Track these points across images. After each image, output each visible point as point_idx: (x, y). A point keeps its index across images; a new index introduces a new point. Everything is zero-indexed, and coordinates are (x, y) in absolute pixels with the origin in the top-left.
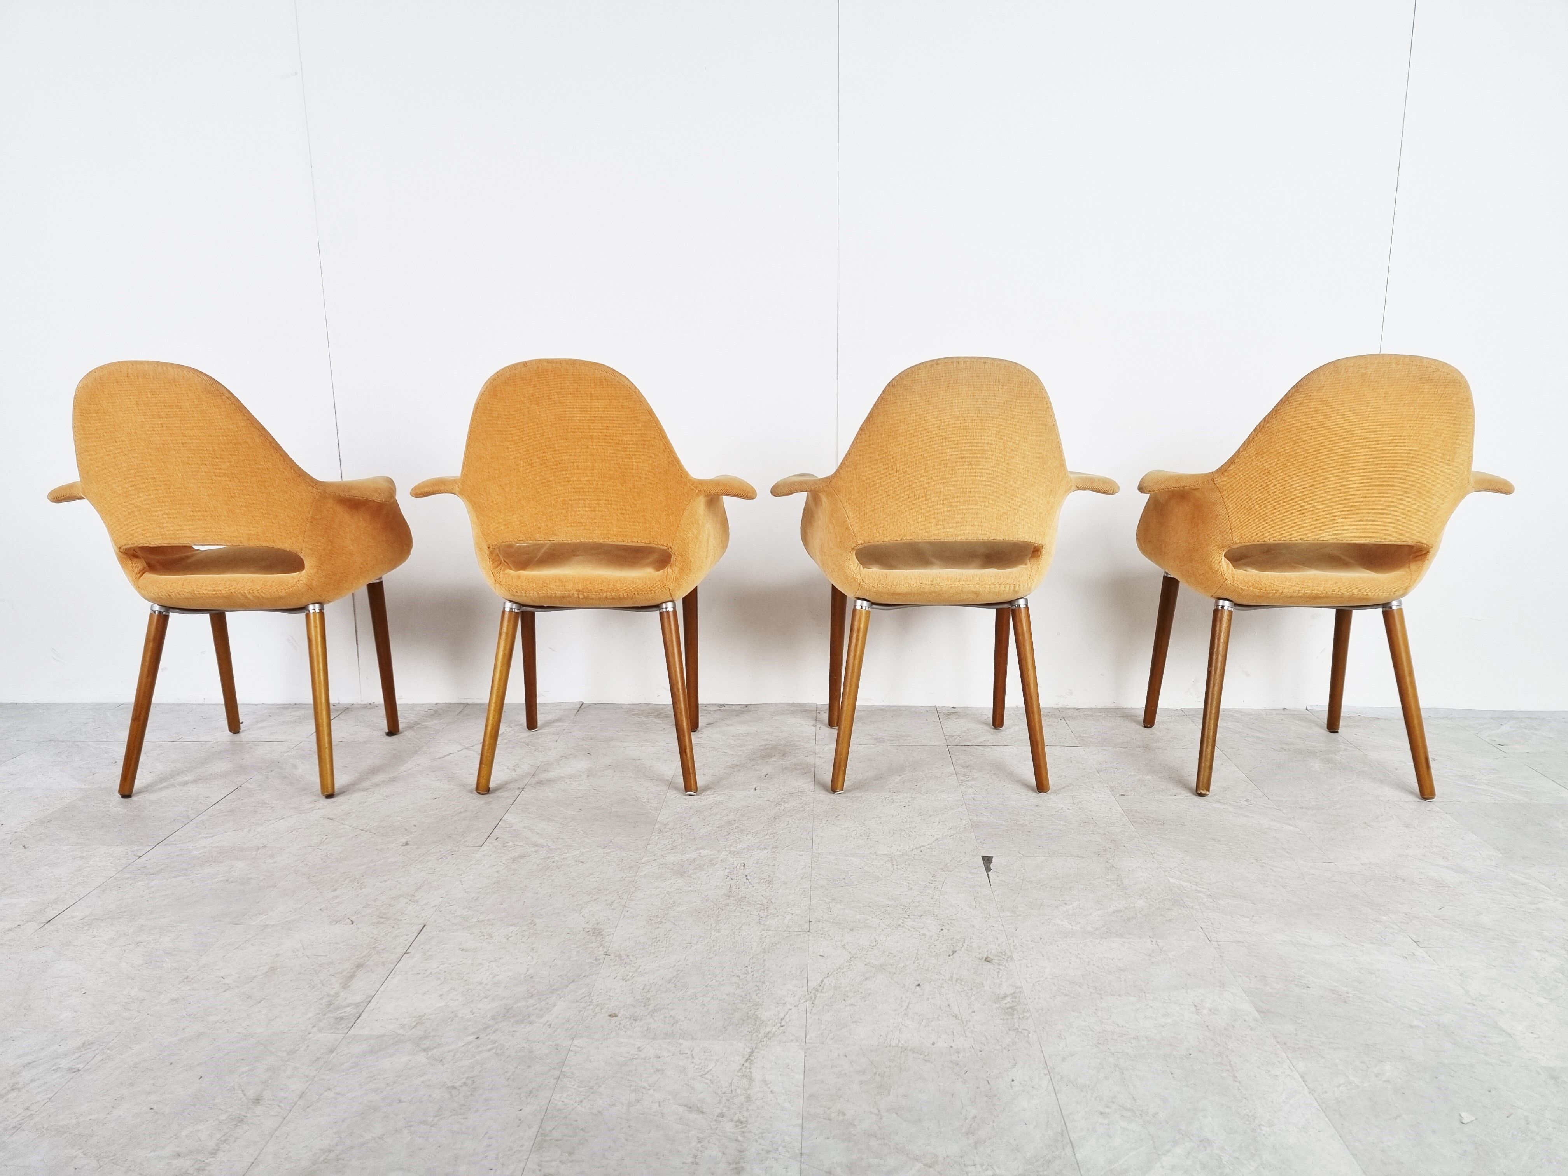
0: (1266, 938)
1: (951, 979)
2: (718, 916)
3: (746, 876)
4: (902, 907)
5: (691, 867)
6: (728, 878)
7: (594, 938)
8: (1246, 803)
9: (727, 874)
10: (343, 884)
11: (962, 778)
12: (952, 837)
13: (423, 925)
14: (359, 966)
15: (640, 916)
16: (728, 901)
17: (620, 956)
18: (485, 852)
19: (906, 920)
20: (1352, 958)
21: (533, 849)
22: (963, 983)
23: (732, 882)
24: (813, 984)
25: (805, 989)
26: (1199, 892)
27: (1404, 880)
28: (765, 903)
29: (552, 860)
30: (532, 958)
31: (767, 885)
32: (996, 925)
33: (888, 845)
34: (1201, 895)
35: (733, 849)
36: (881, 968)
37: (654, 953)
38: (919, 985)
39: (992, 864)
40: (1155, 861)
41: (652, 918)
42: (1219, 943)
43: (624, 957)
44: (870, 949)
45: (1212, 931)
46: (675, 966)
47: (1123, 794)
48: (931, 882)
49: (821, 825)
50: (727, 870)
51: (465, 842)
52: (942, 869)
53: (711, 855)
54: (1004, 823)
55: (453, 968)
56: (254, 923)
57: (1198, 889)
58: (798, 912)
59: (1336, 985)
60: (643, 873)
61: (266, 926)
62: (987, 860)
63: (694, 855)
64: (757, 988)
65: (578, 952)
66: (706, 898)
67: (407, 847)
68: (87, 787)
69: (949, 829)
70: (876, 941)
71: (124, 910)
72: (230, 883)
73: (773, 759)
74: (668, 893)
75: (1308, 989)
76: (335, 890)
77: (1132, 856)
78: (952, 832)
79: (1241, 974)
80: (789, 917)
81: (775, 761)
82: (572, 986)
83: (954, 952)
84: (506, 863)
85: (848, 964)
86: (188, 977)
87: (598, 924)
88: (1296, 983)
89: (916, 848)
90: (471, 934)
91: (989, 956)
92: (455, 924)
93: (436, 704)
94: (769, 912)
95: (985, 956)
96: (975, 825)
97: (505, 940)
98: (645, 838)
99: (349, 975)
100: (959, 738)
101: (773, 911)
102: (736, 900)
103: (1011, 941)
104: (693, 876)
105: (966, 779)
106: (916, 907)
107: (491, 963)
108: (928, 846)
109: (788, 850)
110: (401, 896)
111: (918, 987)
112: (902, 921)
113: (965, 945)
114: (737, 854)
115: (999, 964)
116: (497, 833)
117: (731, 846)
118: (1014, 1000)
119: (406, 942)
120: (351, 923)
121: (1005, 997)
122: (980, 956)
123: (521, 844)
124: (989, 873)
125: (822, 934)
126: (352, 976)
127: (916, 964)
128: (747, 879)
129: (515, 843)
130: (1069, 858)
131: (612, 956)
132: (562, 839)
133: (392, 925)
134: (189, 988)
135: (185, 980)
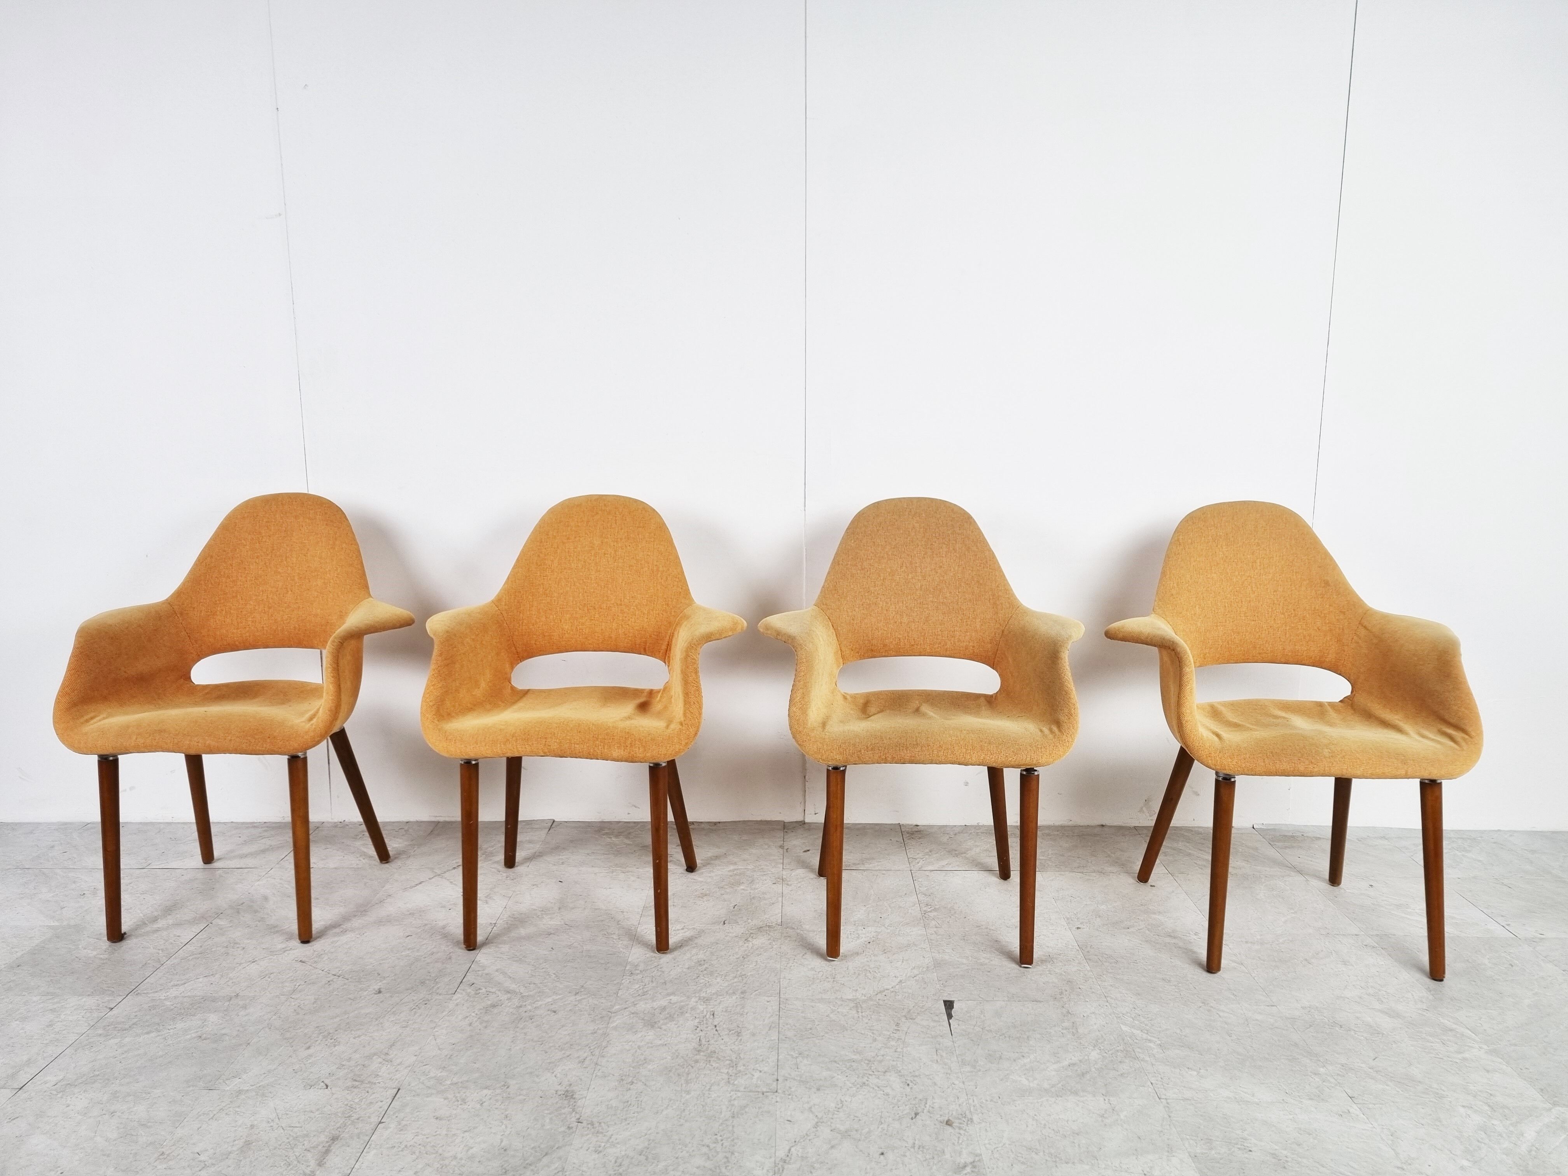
0: (1212, 1095)
1: (913, 1146)
2: (688, 1074)
3: (716, 1026)
4: (866, 1062)
5: (661, 1016)
6: (698, 1029)
7: (566, 1102)
8: (1195, 937)
9: (696, 1024)
10: (317, 1041)
11: (925, 909)
12: (915, 978)
13: (397, 1089)
14: (334, 1139)
15: (612, 1076)
16: (698, 1057)
17: (592, 1124)
18: (458, 1001)
19: (870, 1077)
20: (1291, 1117)
21: (506, 997)
22: (925, 1151)
23: (701, 1034)
24: (781, 1154)
25: (773, 1159)
26: (1150, 1041)
27: (1341, 1027)
28: (734, 1059)
29: (525, 1009)
30: (506, 1127)
31: (736, 1038)
32: (957, 1082)
33: (854, 989)
34: (1152, 1045)
35: (703, 995)
36: (846, 1134)
37: (626, 1120)
38: (882, 1154)
39: (953, 1010)
40: (1107, 1004)
41: (623, 1078)
42: (1169, 1101)
43: (597, 1125)
44: (836, 1112)
45: (1162, 1086)
46: (646, 1135)
47: (1078, 926)
48: (894, 1032)
49: (789, 965)
50: (697, 1020)
51: (438, 988)
52: (905, 1016)
53: (682, 1001)
54: (965, 961)
55: (428, 1140)
56: (228, 1088)
57: (1149, 1037)
58: (766, 1069)
59: (1277, 1147)
60: (615, 1024)
61: (240, 1092)
62: (949, 1005)
63: (664, 1002)
64: (726, 1160)
65: (551, 1119)
66: (677, 1054)
67: (381, 994)
68: (56, 924)
69: (912, 969)
70: (842, 1102)
71: (97, 1073)
72: (203, 1040)
73: (742, 887)
74: (639, 1047)
75: (1250, 1153)
76: (309, 1048)
77: (1087, 1000)
78: (916, 972)
79: (1188, 1137)
80: (757, 1074)
81: (743, 889)
82: (545, 1160)
83: (916, 1114)
84: (479, 1013)
85: (815, 1129)
86: (163, 1153)
87: (571, 1085)
88: (1239, 1146)
89: (881, 992)
90: (445, 1099)
91: (951, 1118)
92: (429, 1088)
93: (407, 822)
94: (739, 1068)
95: (946, 1119)
96: (938, 964)
97: (478, 1106)
98: (615, 982)
99: (324, 1149)
100: (922, 860)
101: (741, 1068)
102: (705, 1056)
103: (971, 1101)
104: (664, 1027)
105: (929, 910)
106: (881, 1062)
107: (467, 1134)
108: (892, 990)
109: (756, 995)
110: (375, 1054)
111: (882, 1157)
112: (866, 1078)
113: (927, 1106)
114: (706, 1000)
115: (960, 1128)
116: (470, 977)
117: (700, 990)
118: (974, 1170)
119: (381, 1110)
120: (325, 1087)
121: (965, 1167)
122: (941, 1119)
123: (493, 990)
124: (950, 1021)
125: (789, 1095)
126: (327, 1152)
127: (880, 1129)
128: (716, 1030)
129: (487, 990)
130: (1027, 1003)
131: (585, 1124)
132: (534, 984)
133: (367, 1089)
134: (165, 1166)
135: (161, 1157)
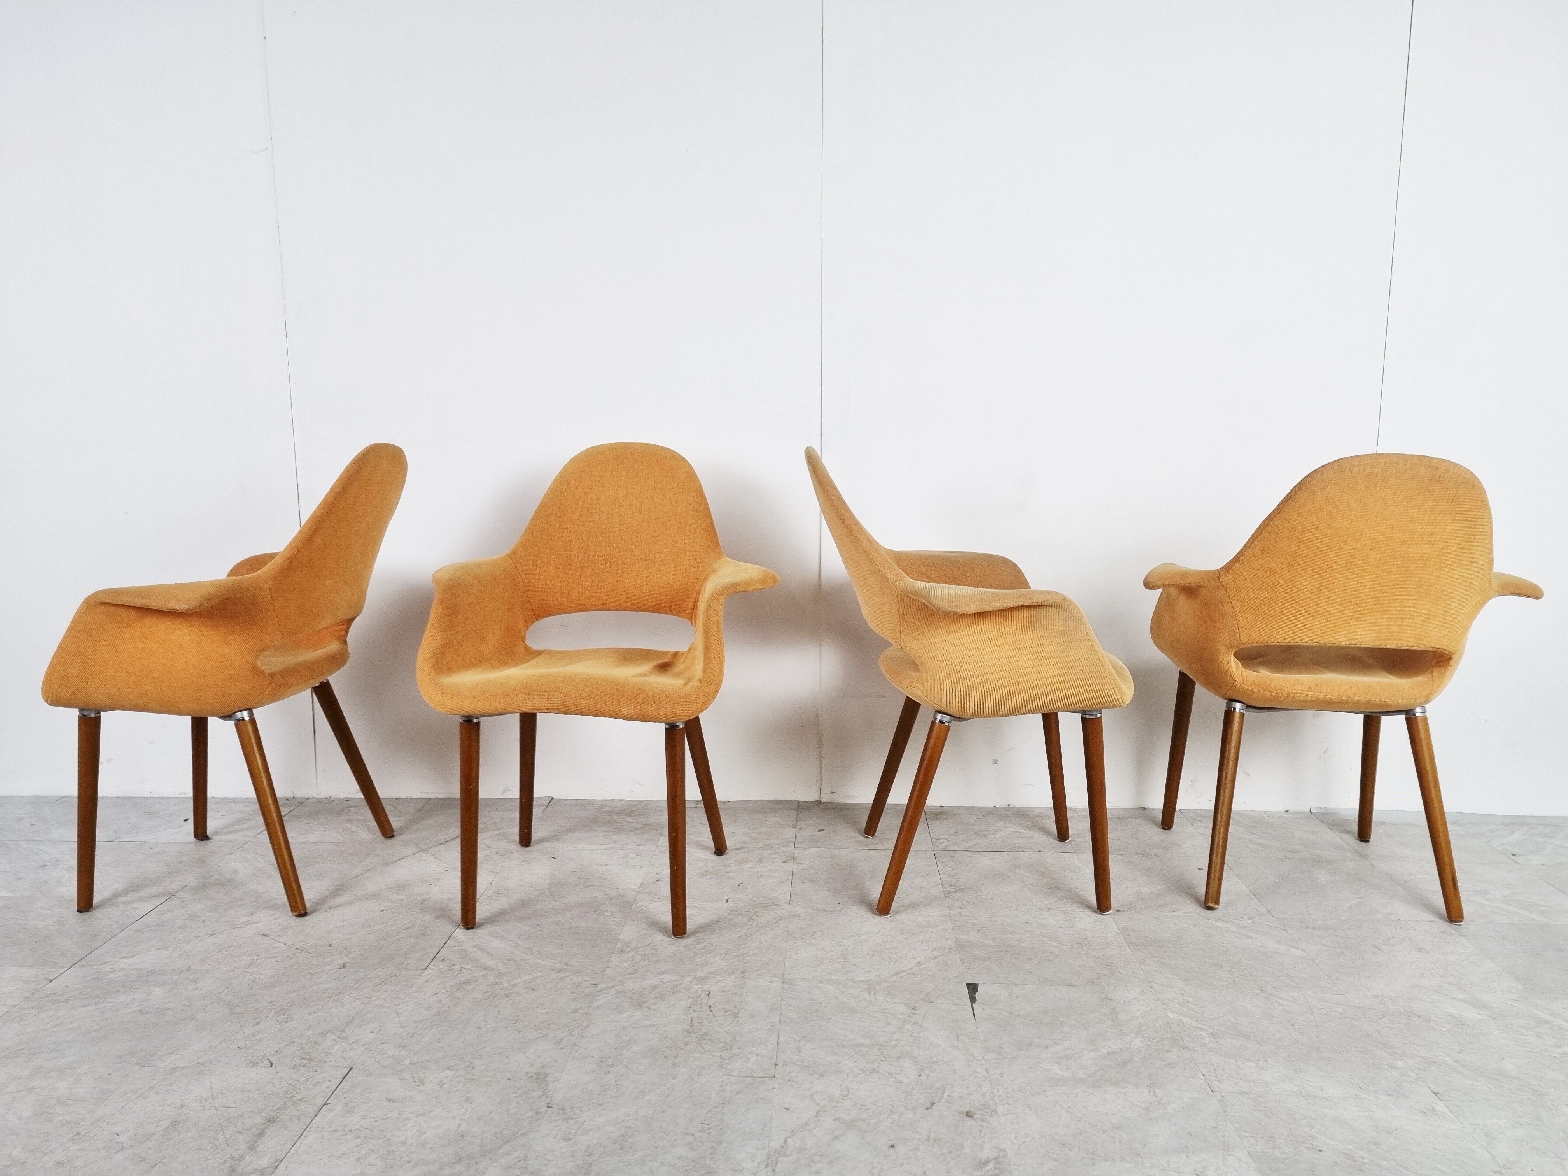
0: (1273, 1088)
1: (928, 1139)
2: (676, 1057)
3: (710, 1007)
4: (878, 1047)
5: (651, 995)
6: (691, 1009)
7: (536, 1085)
9: (689, 1005)
10: (267, 1017)
11: (949, 889)
12: (935, 961)
13: (349, 1069)
14: (271, 1121)
15: (590, 1057)
16: (688, 1039)
17: (563, 1109)
18: (428, 977)
19: (881, 1063)
20: (1367, 1114)
21: (481, 973)
22: (942, 1144)
23: (695, 1014)
24: (776, 1145)
25: (766, 1151)
26: (1201, 1029)
27: (1419, 1017)
28: (729, 1041)
29: (501, 987)
30: (466, 1111)
31: (733, 1019)
32: (979, 1070)
33: (867, 970)
34: (1203, 1033)
35: (699, 974)
36: (851, 1125)
37: (601, 1104)
38: (892, 1146)
39: (977, 993)
40: (1152, 990)
41: (603, 1060)
42: (1223, 1094)
43: (568, 1110)
44: (841, 1101)
45: (1216, 1078)
46: (623, 1121)
48: (910, 1015)
49: (792, 946)
50: (690, 1000)
51: (408, 964)
52: (923, 999)
53: (674, 981)
54: (991, 943)
55: (376, 1124)
56: (162, 1065)
57: (1199, 1026)
58: (764, 1052)
60: (598, 1003)
61: (175, 1069)
62: (972, 989)
63: (655, 981)
64: (712, 1150)
65: (517, 1103)
66: (665, 1035)
67: (345, 970)
68: (10, 895)
69: (932, 951)
70: (848, 1089)
71: (21, 1047)
72: (143, 1014)
73: (749, 865)
74: (624, 1028)
75: (1321, 1153)
76: (258, 1023)
77: (1129, 985)
78: (937, 953)
79: (1247, 1134)
80: (753, 1058)
81: (750, 868)
82: (506, 1148)
83: (932, 1104)
84: (450, 990)
85: (816, 1119)
86: (78, 1134)
87: (543, 1067)
88: (1308, 1146)
89: (897, 974)
90: (401, 1079)
91: (972, 1110)
92: (385, 1067)
94: (733, 1052)
95: (966, 1109)
96: (960, 946)
97: (437, 1088)
98: (603, 960)
99: (258, 1132)
100: (946, 841)
101: (737, 1051)
102: (697, 1038)
103: (995, 1091)
104: (653, 1007)
105: (953, 891)
106: (894, 1047)
107: (421, 1118)
108: (909, 972)
109: (757, 975)
110: (329, 1031)
111: (892, 1149)
112: (877, 1064)
113: (945, 1095)
114: (702, 980)
115: (982, 1120)
116: (444, 953)
118: (997, 1166)
119: (327, 1090)
120: (270, 1065)
121: (987, 1163)
122: (961, 1109)
123: (469, 966)
124: (974, 1005)
125: (789, 1081)
126: (261, 1135)
127: (890, 1120)
128: (711, 1011)
129: (462, 966)
130: (1060, 987)
131: (555, 1109)
132: (514, 960)
133: (315, 1068)
134: (78, 1147)
135: (76, 1138)
